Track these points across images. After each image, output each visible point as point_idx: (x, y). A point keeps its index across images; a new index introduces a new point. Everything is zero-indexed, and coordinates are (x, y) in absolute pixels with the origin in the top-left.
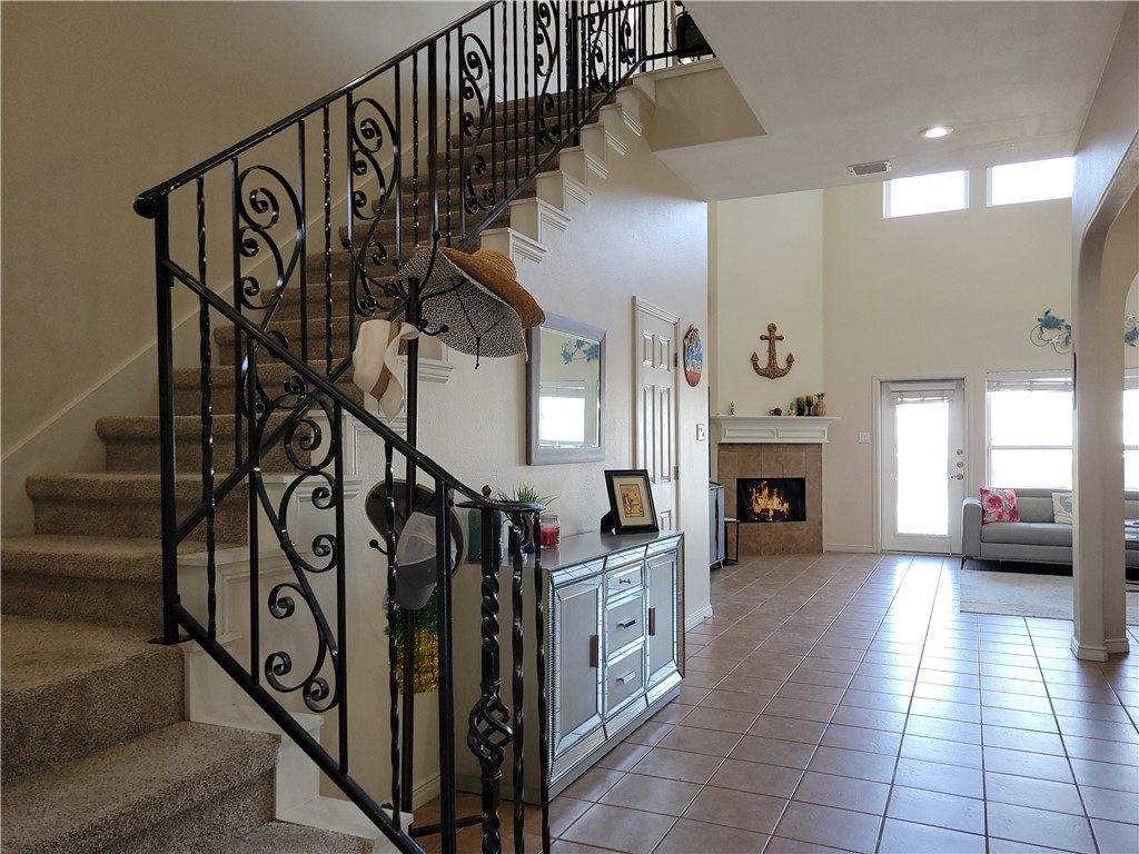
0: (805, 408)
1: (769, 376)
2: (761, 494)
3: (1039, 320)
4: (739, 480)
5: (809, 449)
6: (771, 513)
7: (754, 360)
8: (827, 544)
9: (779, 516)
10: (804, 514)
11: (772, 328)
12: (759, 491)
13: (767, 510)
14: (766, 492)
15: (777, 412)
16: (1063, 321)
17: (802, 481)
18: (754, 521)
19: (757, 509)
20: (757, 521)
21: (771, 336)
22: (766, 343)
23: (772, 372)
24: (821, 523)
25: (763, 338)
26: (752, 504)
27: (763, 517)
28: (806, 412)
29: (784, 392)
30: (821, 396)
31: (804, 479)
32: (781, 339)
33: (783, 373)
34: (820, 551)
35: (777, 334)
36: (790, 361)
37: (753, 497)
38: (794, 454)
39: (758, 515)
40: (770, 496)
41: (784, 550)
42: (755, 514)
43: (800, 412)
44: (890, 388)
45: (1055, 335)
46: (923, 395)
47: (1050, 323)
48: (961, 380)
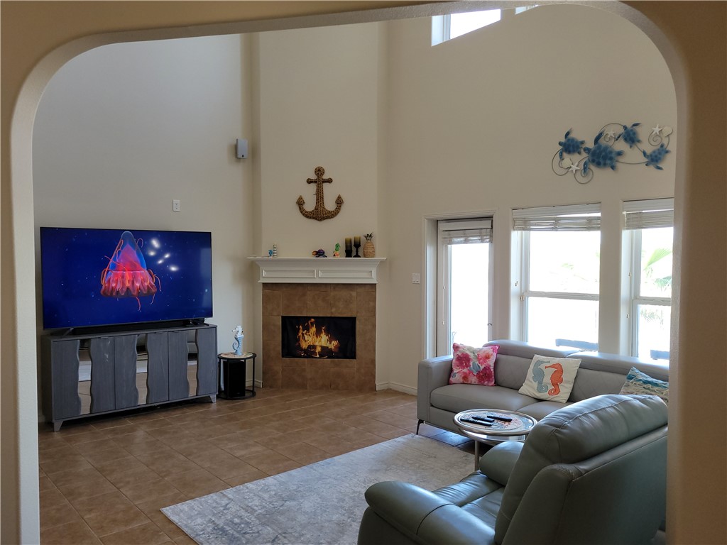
0: (353, 249)
1: (315, 218)
2: (308, 330)
3: (560, 144)
4: (284, 318)
5: (360, 290)
6: (318, 349)
7: (300, 203)
8: (380, 384)
9: (326, 352)
10: (355, 352)
11: (319, 171)
12: (307, 328)
13: (314, 347)
14: (313, 329)
15: (320, 253)
16: (582, 143)
17: (353, 320)
18: (300, 357)
19: (304, 345)
20: (304, 357)
21: (319, 180)
22: (313, 187)
23: (319, 215)
24: (373, 362)
25: (310, 181)
26: (298, 340)
27: (310, 352)
28: (354, 254)
29: (332, 234)
30: (369, 236)
31: (355, 318)
32: (330, 181)
33: (332, 215)
34: (373, 389)
35: (325, 177)
36: (339, 202)
37: (300, 334)
38: (344, 293)
39: (305, 351)
40: (318, 333)
41: (333, 386)
42: (302, 350)
43: (349, 254)
44: (442, 226)
45: (574, 161)
46: (466, 237)
47: (570, 146)
48: (490, 218)
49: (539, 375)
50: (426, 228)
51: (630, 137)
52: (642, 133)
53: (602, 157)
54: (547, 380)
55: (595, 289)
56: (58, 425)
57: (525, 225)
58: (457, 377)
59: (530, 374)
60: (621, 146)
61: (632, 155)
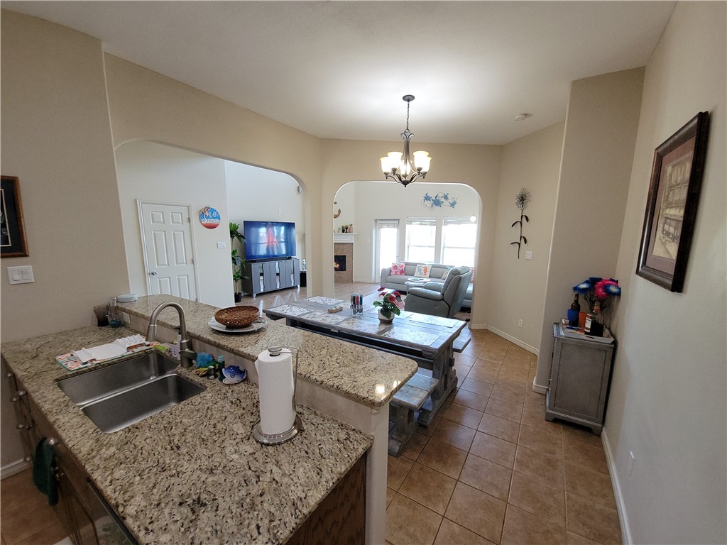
0: (345, 230)
3: (424, 197)
5: (347, 245)
8: (355, 280)
10: (346, 268)
16: (431, 197)
17: (344, 257)
24: (352, 272)
30: (351, 225)
31: (346, 256)
32: (336, 203)
33: (337, 216)
34: (351, 281)
36: (339, 211)
38: (342, 246)
43: (343, 231)
44: (379, 222)
45: (429, 203)
46: (388, 225)
47: (427, 198)
48: (399, 220)
49: (420, 270)
50: (373, 222)
51: (446, 197)
52: (449, 197)
53: (437, 203)
54: (422, 271)
55: (434, 244)
56: (255, 295)
57: (410, 223)
58: (393, 273)
59: (417, 270)
60: (443, 200)
61: (446, 203)
